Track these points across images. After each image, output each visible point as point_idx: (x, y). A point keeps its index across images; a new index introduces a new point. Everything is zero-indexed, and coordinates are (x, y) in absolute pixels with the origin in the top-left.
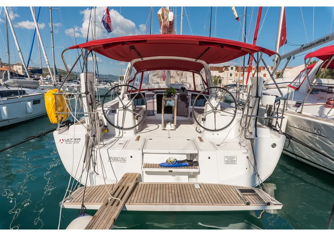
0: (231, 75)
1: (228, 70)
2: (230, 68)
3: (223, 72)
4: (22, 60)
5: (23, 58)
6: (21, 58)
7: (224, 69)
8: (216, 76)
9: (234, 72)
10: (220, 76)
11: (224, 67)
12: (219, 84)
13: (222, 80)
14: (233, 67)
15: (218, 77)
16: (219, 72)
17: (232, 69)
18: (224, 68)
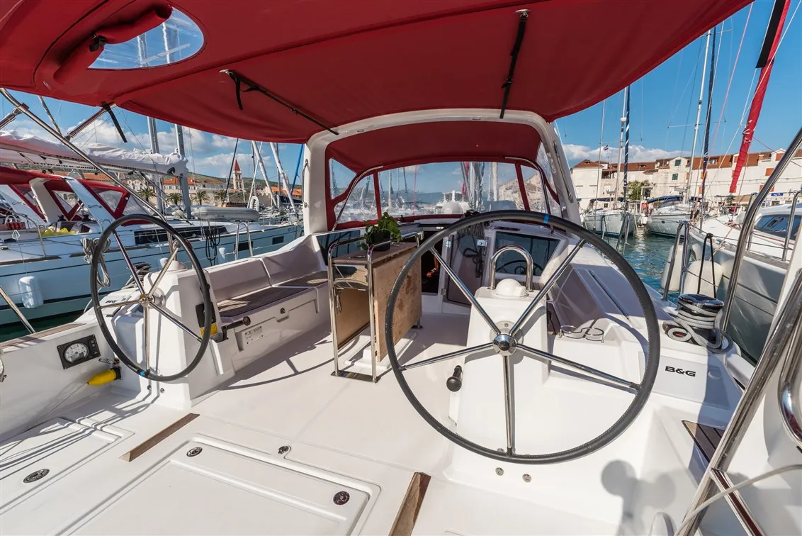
0: (675, 177)
1: (668, 167)
2: (672, 163)
3: (655, 173)
4: (264, 175)
5: (265, 172)
6: (263, 172)
7: (656, 166)
8: (637, 182)
9: (683, 170)
10: (646, 181)
11: (657, 161)
12: (645, 198)
13: (652, 188)
14: (680, 161)
15: (643, 184)
16: (645, 173)
17: (678, 163)
18: (659, 163)
